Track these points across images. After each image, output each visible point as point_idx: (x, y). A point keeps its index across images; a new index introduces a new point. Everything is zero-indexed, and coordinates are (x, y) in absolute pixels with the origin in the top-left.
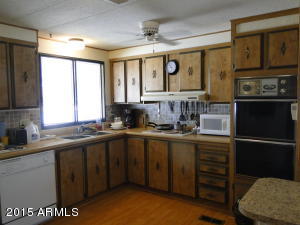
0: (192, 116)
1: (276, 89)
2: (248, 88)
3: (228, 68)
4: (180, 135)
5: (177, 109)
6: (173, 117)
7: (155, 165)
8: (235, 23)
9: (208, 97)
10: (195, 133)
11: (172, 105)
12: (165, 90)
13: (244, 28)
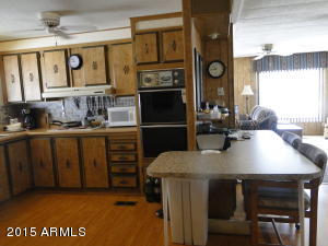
0: (100, 112)
2: (149, 80)
3: (131, 63)
4: (89, 130)
5: (84, 105)
6: (81, 114)
7: (65, 162)
8: (134, 21)
9: (114, 91)
10: (104, 127)
11: (77, 102)
12: (69, 85)
13: (143, 26)
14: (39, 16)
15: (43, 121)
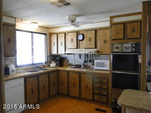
0: (90, 61)
1: (130, 49)
2: (117, 48)
3: (108, 38)
4: (85, 70)
5: (83, 57)
6: (81, 61)
7: (73, 84)
9: (98, 52)
11: (80, 56)
12: (77, 48)
13: (116, 20)
14: (67, 18)
15: (65, 63)
